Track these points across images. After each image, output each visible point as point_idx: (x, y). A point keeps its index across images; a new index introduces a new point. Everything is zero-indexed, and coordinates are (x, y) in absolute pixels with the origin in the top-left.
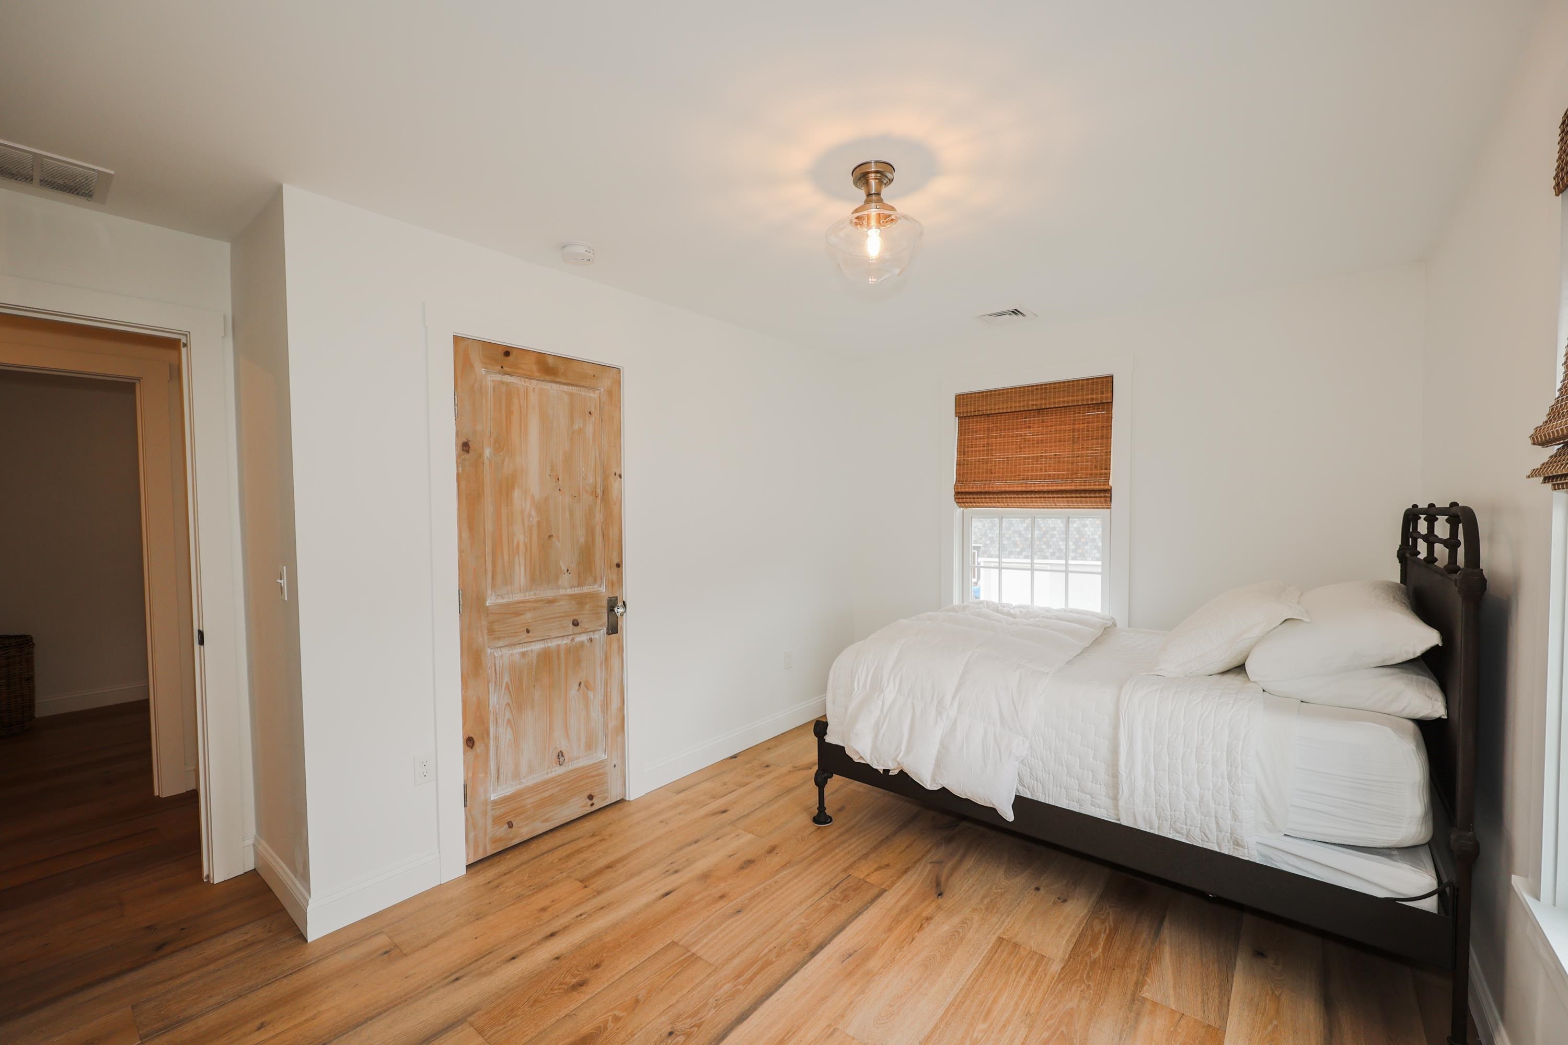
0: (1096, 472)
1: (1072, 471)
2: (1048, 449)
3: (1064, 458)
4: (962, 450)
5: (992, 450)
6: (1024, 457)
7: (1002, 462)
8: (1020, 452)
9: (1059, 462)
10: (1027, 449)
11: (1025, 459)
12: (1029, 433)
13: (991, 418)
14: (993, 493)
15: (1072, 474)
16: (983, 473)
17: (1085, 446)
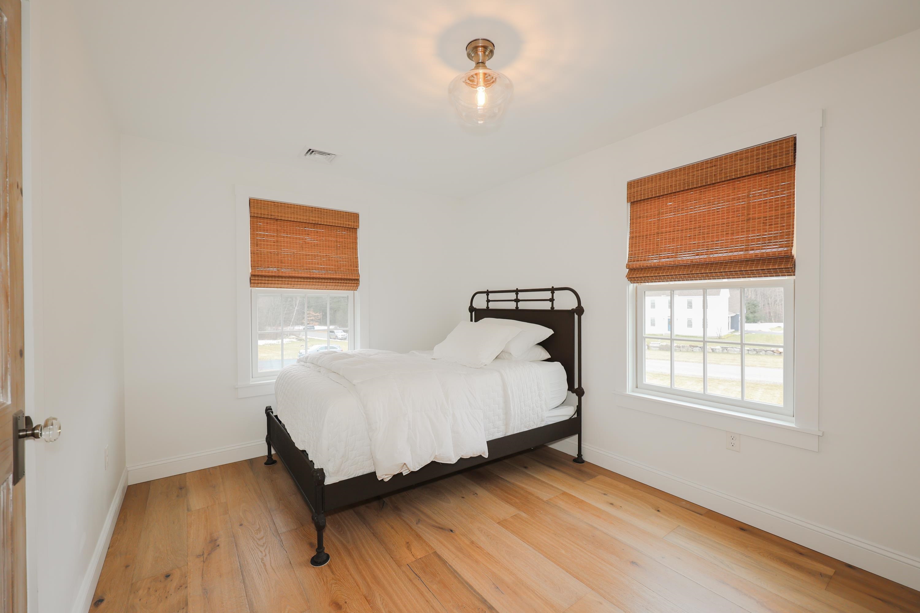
0: (351, 268)
1: (337, 266)
2: (321, 250)
3: (332, 258)
4: (255, 243)
5: (281, 246)
6: (305, 254)
7: (289, 255)
8: (302, 250)
9: (329, 260)
10: (307, 249)
11: (307, 256)
12: (308, 238)
13: (279, 223)
14: (282, 277)
15: (338, 268)
16: (275, 262)
17: (344, 252)
